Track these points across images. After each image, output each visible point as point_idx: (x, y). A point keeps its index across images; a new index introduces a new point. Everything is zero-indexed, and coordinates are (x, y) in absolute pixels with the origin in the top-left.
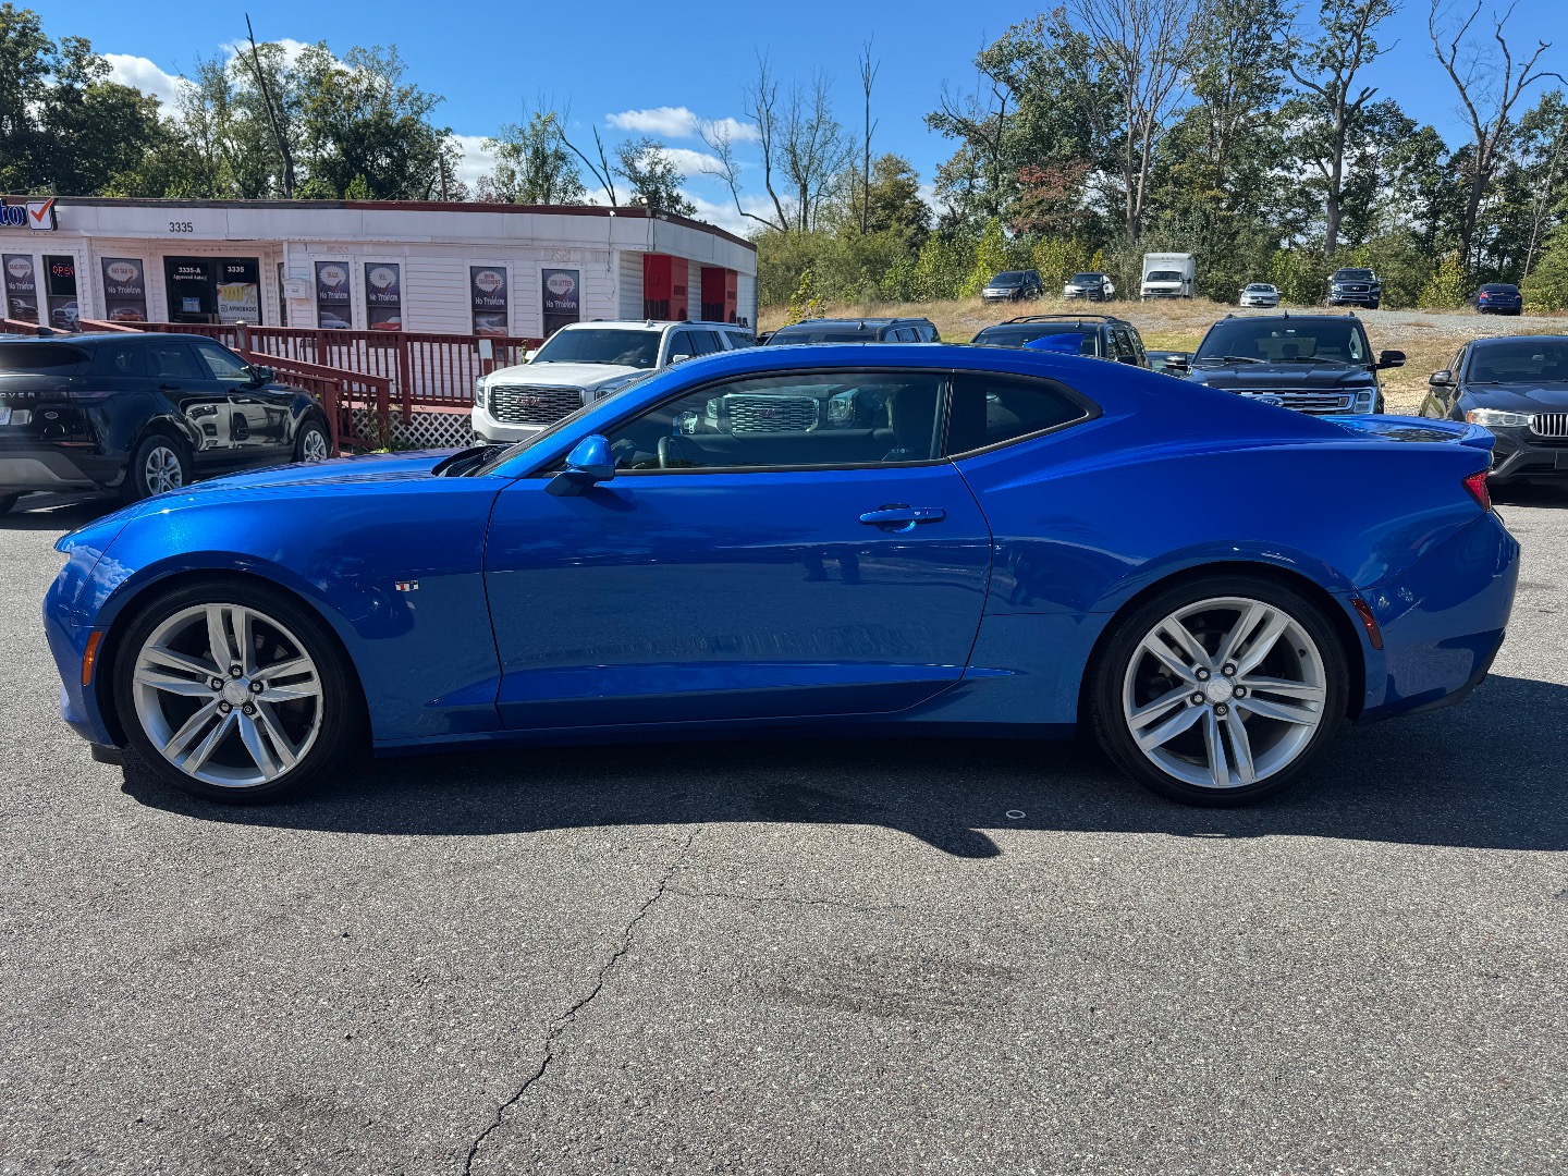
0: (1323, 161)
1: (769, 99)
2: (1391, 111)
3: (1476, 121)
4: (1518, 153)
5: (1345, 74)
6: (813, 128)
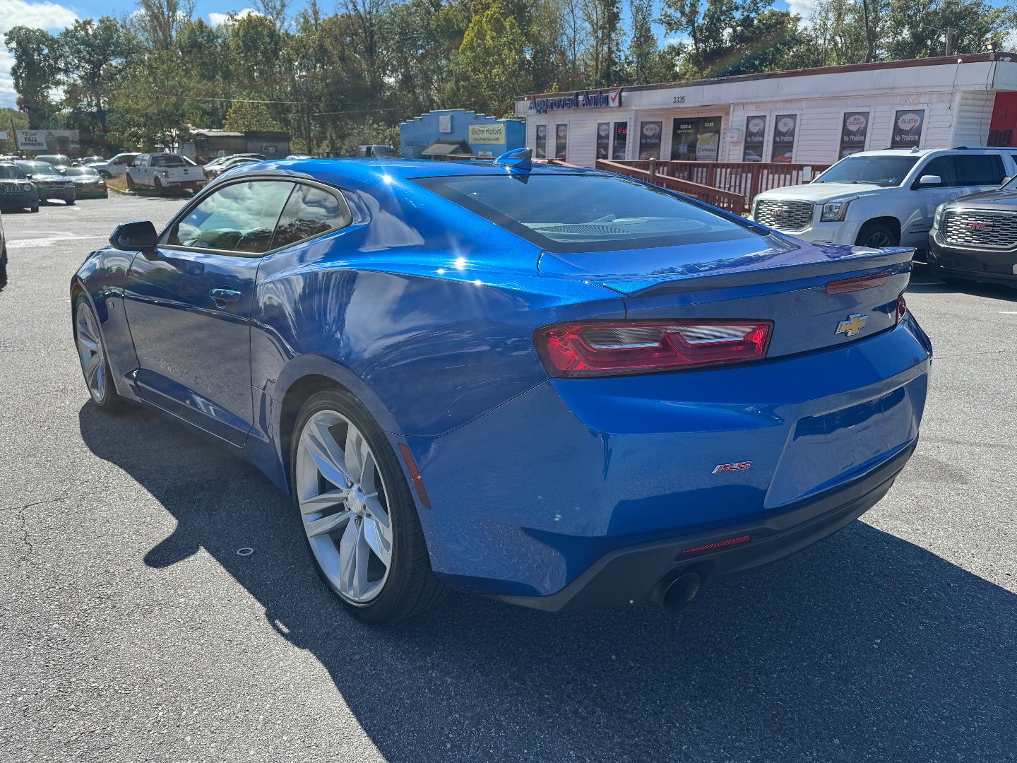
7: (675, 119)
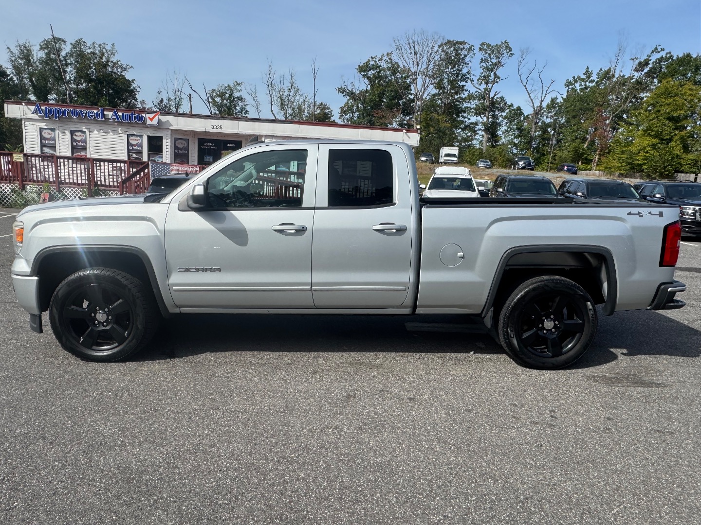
0: (482, 116)
1: (272, 77)
2: (502, 100)
3: (533, 105)
4: (545, 117)
5: (490, 85)
6: (290, 90)
7: (199, 139)
